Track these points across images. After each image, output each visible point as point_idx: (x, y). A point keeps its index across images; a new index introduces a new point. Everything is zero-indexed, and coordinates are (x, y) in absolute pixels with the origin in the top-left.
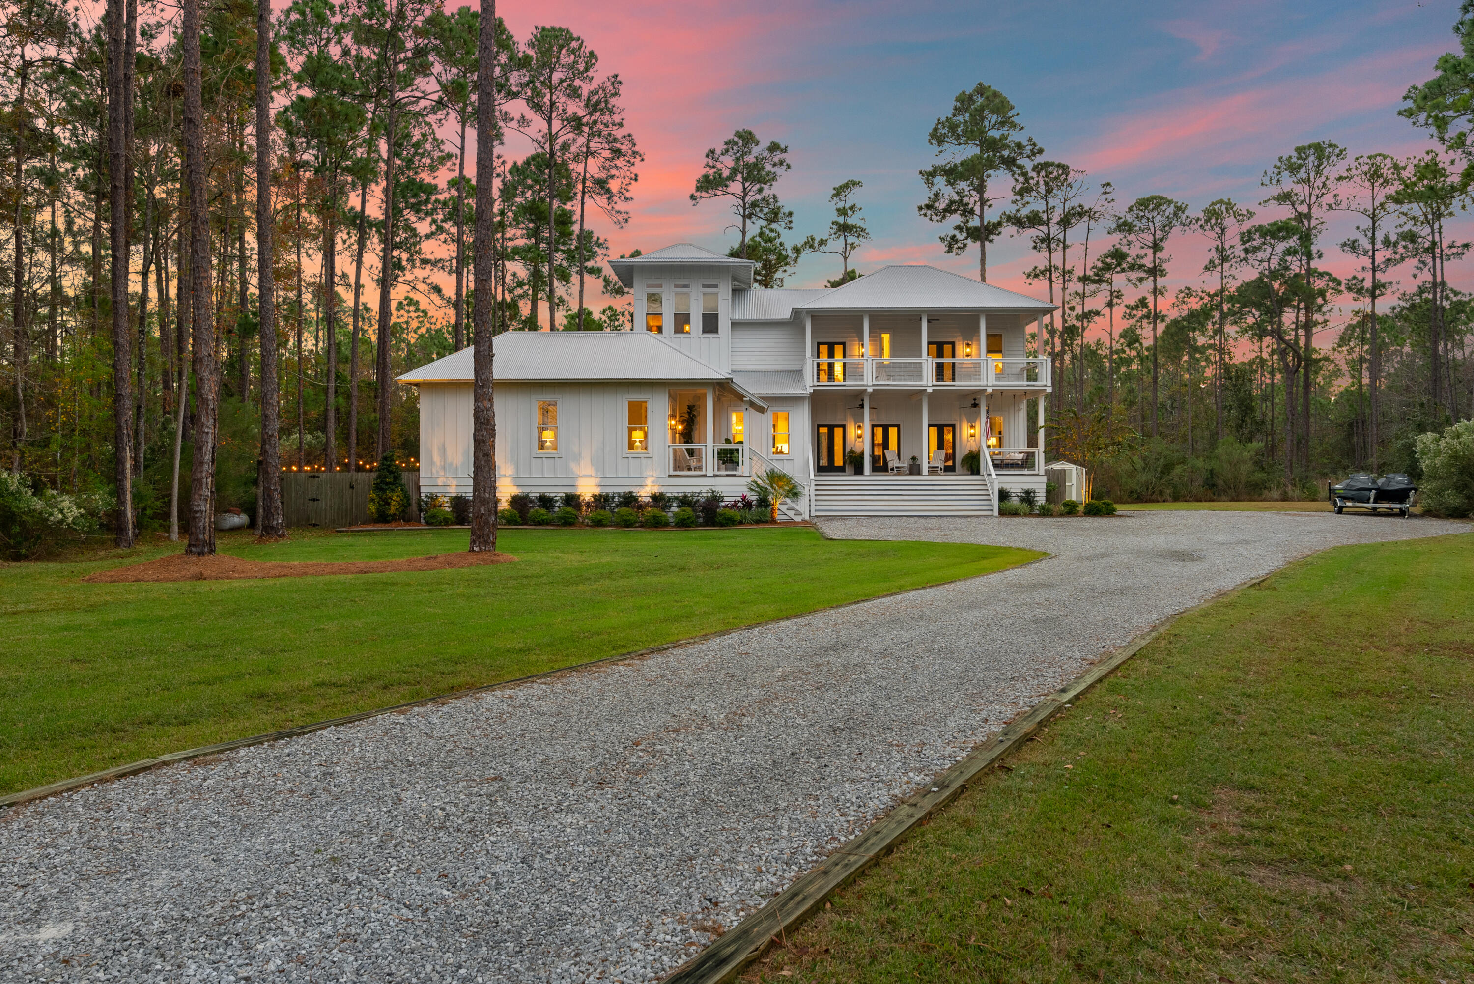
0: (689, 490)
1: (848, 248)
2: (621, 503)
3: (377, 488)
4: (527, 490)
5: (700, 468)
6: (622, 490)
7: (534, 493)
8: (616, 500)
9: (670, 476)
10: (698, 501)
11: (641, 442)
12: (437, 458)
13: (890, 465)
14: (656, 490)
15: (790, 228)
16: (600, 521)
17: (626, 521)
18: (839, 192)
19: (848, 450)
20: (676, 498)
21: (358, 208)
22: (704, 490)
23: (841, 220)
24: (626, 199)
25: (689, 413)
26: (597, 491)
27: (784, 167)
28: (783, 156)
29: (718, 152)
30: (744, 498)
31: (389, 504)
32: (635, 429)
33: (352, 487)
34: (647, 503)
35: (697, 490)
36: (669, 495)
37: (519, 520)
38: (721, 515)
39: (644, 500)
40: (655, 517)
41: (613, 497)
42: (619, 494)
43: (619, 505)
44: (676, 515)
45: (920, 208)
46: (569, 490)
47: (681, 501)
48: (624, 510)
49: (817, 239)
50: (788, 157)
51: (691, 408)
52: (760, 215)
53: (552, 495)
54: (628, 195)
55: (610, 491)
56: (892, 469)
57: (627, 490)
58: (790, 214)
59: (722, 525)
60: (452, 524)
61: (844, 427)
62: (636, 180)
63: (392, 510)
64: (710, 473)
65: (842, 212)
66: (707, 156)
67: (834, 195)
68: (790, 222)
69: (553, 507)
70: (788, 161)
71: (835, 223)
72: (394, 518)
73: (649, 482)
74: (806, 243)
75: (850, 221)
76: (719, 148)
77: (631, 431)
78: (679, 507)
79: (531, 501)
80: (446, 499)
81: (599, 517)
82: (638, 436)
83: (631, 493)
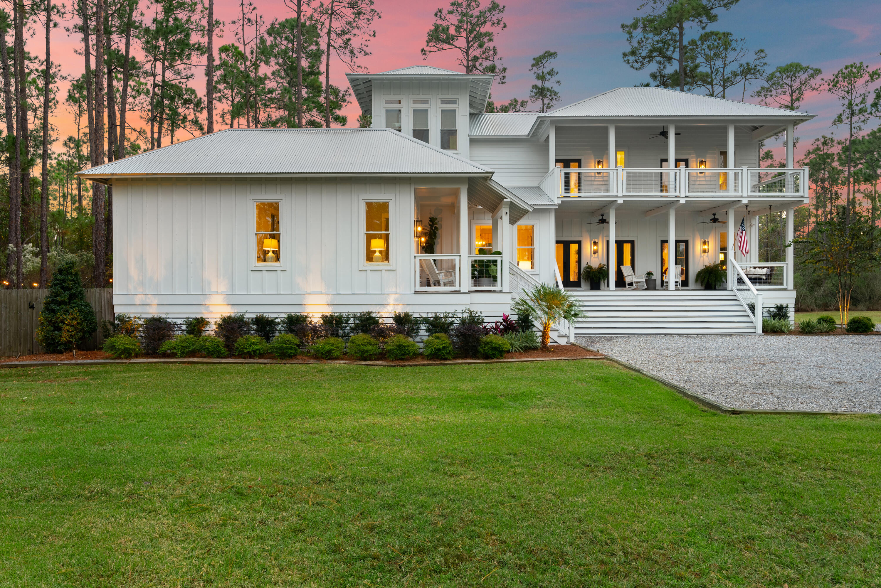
0: (441, 310)
1: (545, 107)
2: (357, 325)
3: (47, 309)
4: (240, 310)
5: (451, 284)
6: (359, 310)
7: (250, 314)
8: (351, 321)
9: (416, 292)
10: (452, 323)
11: (380, 252)
12: (133, 272)
13: (628, 280)
14: (401, 310)
15: (503, 83)
16: (329, 352)
17: (363, 352)
18: (538, 61)
19: (584, 265)
20: (426, 320)
21: (123, 51)
22: (459, 309)
23: (539, 84)
24: (366, 54)
25: (431, 226)
26: (328, 311)
27: (502, 25)
28: (499, 16)
29: (445, 12)
30: (506, 319)
31: (59, 329)
32: (375, 237)
33: (32, 307)
34: (391, 329)
35: (451, 309)
36: (415, 315)
37: (224, 350)
38: (486, 344)
39: (386, 321)
40: (400, 347)
41: (348, 319)
42: (355, 317)
43: (355, 329)
44: (427, 344)
45: (625, 55)
46: (294, 311)
47: (431, 323)
48: (360, 337)
49: (520, 101)
50: (505, 17)
51: (432, 220)
52: (480, 68)
53: (272, 316)
54: (367, 50)
55: (344, 311)
56: (631, 284)
57: (365, 309)
58: (504, 70)
59: (486, 357)
60: (137, 356)
61: (579, 243)
62: (374, 36)
63: (65, 336)
64: (464, 289)
65: (541, 78)
66: (436, 15)
67: (533, 66)
68: (504, 77)
69: (273, 331)
70: (504, 21)
71: (535, 87)
72: (67, 348)
73: (391, 300)
74: (510, 105)
75: (547, 85)
76: (447, 7)
77: (369, 238)
78: (428, 330)
79: (246, 324)
80: (141, 322)
81: (328, 348)
82: (378, 245)
83: (369, 313)
